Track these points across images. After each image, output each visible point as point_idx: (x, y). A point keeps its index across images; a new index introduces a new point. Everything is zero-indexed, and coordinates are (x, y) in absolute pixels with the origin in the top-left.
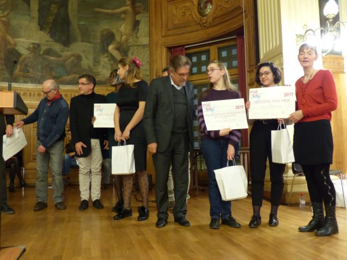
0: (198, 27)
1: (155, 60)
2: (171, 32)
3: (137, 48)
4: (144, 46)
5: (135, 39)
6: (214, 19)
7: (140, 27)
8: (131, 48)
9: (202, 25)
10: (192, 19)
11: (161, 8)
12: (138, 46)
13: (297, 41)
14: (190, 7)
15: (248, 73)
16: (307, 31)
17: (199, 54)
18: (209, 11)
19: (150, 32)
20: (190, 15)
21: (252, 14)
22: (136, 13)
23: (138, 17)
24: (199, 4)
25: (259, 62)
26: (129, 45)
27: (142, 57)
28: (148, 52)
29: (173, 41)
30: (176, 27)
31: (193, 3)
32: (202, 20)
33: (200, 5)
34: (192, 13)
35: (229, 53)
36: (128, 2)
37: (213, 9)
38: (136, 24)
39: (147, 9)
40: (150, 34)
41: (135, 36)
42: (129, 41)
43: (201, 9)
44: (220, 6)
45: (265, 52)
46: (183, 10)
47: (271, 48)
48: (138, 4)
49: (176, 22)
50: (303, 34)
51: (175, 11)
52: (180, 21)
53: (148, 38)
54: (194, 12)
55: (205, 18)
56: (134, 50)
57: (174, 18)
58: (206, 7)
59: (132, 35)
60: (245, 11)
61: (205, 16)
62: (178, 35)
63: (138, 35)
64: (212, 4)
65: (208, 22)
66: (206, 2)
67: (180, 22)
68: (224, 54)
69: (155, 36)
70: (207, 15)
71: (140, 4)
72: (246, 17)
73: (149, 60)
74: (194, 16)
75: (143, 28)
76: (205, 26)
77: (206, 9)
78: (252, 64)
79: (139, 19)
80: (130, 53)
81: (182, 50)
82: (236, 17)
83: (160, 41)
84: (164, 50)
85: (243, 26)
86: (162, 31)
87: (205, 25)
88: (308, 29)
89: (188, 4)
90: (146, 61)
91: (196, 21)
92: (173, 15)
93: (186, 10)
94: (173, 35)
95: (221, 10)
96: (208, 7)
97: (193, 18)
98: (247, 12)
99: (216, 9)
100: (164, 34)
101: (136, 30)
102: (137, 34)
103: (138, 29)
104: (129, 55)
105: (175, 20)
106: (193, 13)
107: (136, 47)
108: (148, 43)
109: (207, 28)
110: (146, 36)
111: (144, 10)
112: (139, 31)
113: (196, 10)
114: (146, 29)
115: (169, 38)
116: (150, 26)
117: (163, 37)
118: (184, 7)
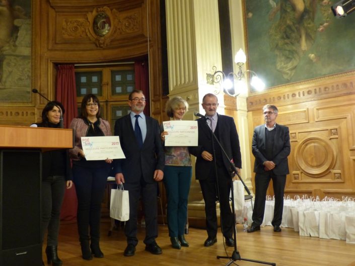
0: (93, 46)
1: (39, 75)
2: (59, 47)
3: (15, 59)
4: (24, 57)
5: (13, 48)
6: (112, 41)
7: (19, 34)
8: (7, 57)
9: (98, 45)
10: (85, 37)
11: (48, 17)
12: (18, 56)
13: (207, 80)
14: (83, 23)
15: (153, 102)
16: (216, 73)
17: (89, 75)
18: (107, 32)
19: (32, 42)
20: (83, 32)
21: (160, 46)
22: (14, 17)
23: (17, 22)
24: (95, 23)
25: (168, 93)
26: (4, 53)
27: (20, 69)
28: (29, 65)
29: (61, 56)
30: (66, 42)
31: (87, 19)
32: (99, 41)
33: (97, 24)
34: (85, 30)
35: (124, 78)
36: (4, 2)
37: (110, 31)
38: (14, 30)
39: (28, 15)
40: (33, 45)
41: (12, 43)
42: (4, 48)
43: (98, 28)
44: (119, 29)
45: (175, 84)
46: (75, 24)
47: (183, 82)
48: (17, 7)
49: (66, 36)
50: (213, 74)
51: (64, 23)
52: (71, 35)
53: (30, 49)
54: (88, 29)
55: (103, 38)
56: (11, 60)
57: (63, 31)
58: (103, 27)
59: (8, 42)
60: (150, 41)
61: (101, 36)
62: (68, 50)
63: (17, 43)
64: (110, 25)
65: (106, 43)
66: (104, 23)
67: (71, 37)
68: (118, 78)
69: (39, 49)
70: (104, 35)
71: (20, 7)
72: (151, 46)
73: (30, 74)
74: (88, 34)
75: (24, 36)
76: (102, 47)
77: (104, 30)
78: (158, 94)
79: (19, 25)
80: (5, 63)
81: (71, 68)
82: (139, 44)
83: (46, 54)
84: (51, 66)
85: (147, 55)
86: (48, 43)
87: (102, 45)
88: (217, 71)
89: (81, 20)
90: (26, 75)
91: (90, 40)
92: (63, 29)
93: (78, 25)
94: (61, 50)
95: (121, 33)
96: (106, 28)
97: (87, 35)
98: (152, 42)
99: (115, 32)
100: (50, 47)
101: (14, 37)
102: (15, 42)
103: (17, 37)
104: (4, 66)
105: (64, 34)
106: (87, 31)
107: (13, 57)
108: (30, 55)
109: (104, 49)
110: (27, 47)
111: (25, 15)
112: (18, 39)
113: (91, 28)
114: (28, 39)
115: (57, 52)
116: (32, 35)
117: (49, 50)
118: (76, 21)
